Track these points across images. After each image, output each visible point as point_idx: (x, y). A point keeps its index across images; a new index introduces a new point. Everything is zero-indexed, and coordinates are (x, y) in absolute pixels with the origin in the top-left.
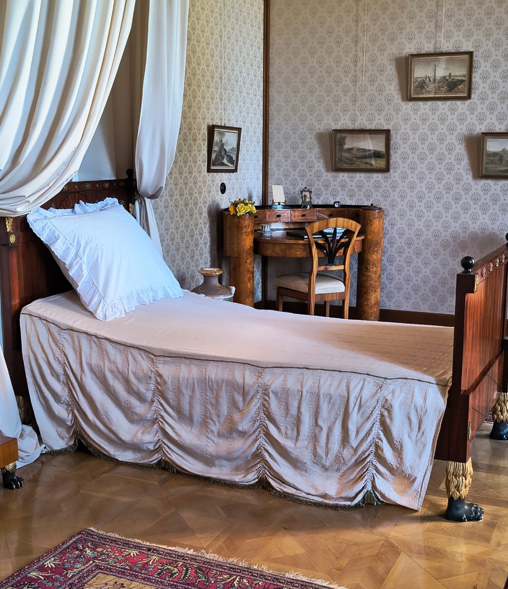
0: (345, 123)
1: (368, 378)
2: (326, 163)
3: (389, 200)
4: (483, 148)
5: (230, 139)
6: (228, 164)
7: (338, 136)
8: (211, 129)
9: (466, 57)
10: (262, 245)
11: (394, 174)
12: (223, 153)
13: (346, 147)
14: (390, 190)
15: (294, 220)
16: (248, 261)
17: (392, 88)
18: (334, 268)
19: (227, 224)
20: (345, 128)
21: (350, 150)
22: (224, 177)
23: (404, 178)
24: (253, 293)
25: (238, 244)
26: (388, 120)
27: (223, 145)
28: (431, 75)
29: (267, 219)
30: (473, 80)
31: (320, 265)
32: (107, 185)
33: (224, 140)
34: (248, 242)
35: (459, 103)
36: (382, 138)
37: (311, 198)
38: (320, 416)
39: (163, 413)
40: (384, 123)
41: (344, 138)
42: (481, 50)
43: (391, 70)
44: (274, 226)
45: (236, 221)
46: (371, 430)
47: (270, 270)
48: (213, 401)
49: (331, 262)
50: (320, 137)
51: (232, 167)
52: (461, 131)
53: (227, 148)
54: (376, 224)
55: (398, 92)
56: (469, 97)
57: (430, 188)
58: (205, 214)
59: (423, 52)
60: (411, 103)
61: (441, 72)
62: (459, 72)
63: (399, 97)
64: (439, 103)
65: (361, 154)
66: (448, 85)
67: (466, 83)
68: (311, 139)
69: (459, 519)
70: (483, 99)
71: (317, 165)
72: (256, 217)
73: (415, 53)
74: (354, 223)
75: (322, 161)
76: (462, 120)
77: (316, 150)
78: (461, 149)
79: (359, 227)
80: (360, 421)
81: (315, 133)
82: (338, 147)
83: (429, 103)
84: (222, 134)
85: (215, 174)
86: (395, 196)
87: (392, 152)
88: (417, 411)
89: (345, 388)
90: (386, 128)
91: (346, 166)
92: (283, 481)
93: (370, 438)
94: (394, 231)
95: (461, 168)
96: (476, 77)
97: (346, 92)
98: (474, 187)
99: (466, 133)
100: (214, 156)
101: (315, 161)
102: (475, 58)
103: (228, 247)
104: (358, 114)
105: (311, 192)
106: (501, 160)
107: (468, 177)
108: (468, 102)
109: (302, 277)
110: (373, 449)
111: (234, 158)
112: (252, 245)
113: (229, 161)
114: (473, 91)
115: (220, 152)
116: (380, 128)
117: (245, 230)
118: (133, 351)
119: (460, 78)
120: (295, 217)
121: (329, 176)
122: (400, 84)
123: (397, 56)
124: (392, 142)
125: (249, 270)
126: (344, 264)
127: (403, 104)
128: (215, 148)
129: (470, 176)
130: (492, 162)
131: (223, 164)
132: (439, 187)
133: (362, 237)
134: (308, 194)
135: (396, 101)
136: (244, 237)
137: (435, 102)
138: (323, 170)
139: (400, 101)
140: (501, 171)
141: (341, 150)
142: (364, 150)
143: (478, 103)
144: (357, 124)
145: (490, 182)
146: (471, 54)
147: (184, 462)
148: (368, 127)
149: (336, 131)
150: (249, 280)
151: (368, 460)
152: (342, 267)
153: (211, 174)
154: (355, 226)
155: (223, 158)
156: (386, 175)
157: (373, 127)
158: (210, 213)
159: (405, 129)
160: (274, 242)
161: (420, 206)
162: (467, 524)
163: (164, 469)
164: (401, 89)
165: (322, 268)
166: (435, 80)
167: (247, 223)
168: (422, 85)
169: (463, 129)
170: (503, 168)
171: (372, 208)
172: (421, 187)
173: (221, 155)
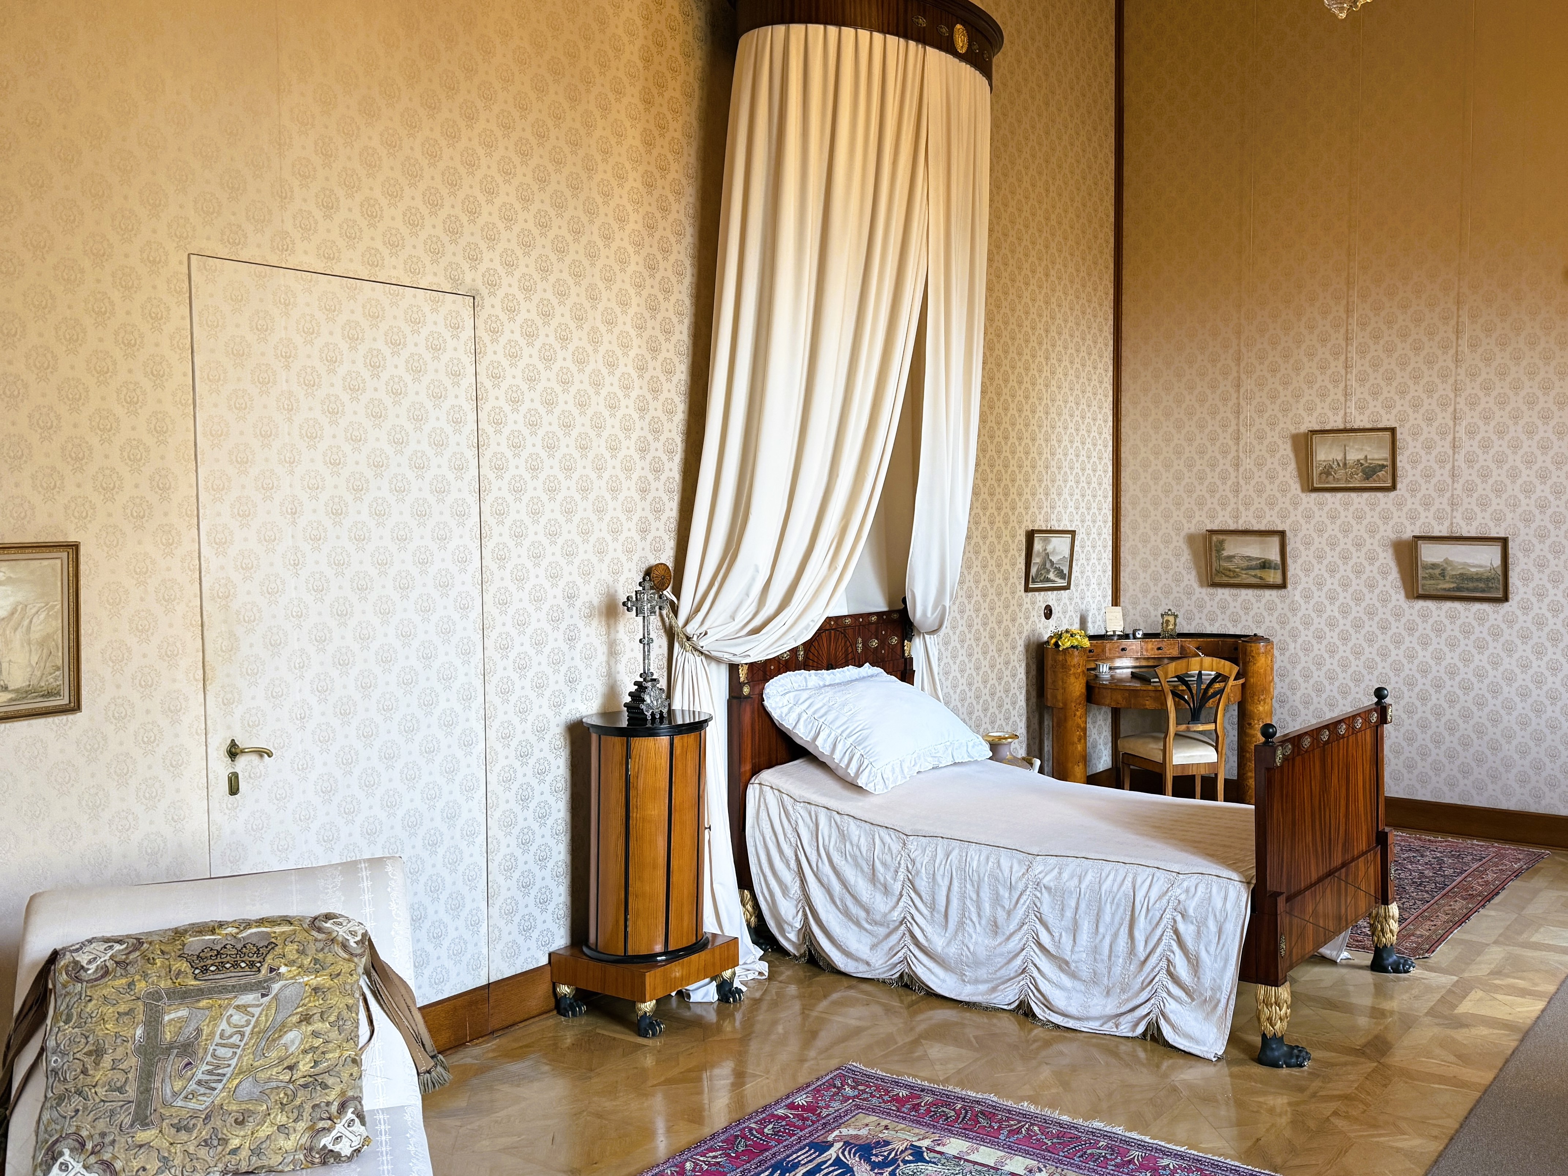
0: (1224, 520)
1: (1158, 873)
2: (1199, 574)
3: (1288, 627)
4: (1417, 558)
5: (1059, 547)
6: (1057, 579)
7: (1215, 538)
8: (1030, 536)
9: (1388, 434)
10: (1097, 690)
11: (1294, 592)
12: (1048, 566)
13: (1225, 553)
14: (1289, 615)
15: (1146, 654)
16: (1078, 713)
17: (1289, 474)
18: (1201, 728)
19: (1049, 662)
20: (1224, 528)
21: (1230, 558)
22: (1051, 598)
23: (1307, 597)
24: (1085, 759)
25: (1064, 689)
26: (1284, 518)
27: (1048, 554)
28: (1340, 457)
29: (1108, 654)
30: (1399, 464)
31: (1178, 723)
32: (874, 618)
33: (1050, 548)
34: (1077, 687)
35: (1380, 495)
36: (1275, 541)
37: (1175, 624)
38: (1101, 921)
39: (913, 911)
40: (1278, 522)
41: (1222, 542)
42: (1408, 426)
43: (1286, 450)
44: (1118, 663)
45: (1061, 658)
46: (1160, 939)
47: (1125, 727)
48: (974, 897)
49: (1195, 717)
50: (1191, 539)
51: (1062, 583)
52: (1385, 534)
53: (1054, 559)
54: (1261, 663)
55: (1297, 479)
56: (1394, 487)
57: (1345, 611)
58: (1020, 648)
59: (1328, 428)
60: (1314, 495)
61: (1353, 456)
62: (1378, 454)
63: (1298, 486)
64: (1353, 495)
65: (1245, 564)
66: (1363, 471)
67: (1389, 469)
68: (1179, 542)
69: (1275, 1065)
70: (1413, 491)
71: (1186, 577)
72: (1090, 651)
73: (1317, 428)
74: (1228, 663)
75: (1194, 573)
76: (1386, 518)
77: (1186, 556)
78: (1387, 558)
79: (1236, 669)
80: (1149, 929)
81: (1183, 534)
82: (1214, 554)
83: (1340, 495)
84: (1046, 541)
85: (1037, 593)
86: (1295, 621)
87: (1289, 561)
88: (1215, 916)
89: (1130, 885)
90: (1280, 528)
91: (1225, 580)
92: (1048, 1006)
93: (1159, 951)
94: (1297, 672)
95: (1388, 584)
96: (1402, 461)
97: (1224, 479)
98: (1407, 612)
99: (1393, 536)
100: (1033, 571)
101: (1184, 572)
102: (1399, 436)
103: (1049, 694)
104: (1242, 508)
105: (1176, 616)
106: (1443, 575)
107: (1398, 597)
108: (1392, 494)
109: (1156, 739)
110: (1164, 964)
111: (1066, 571)
112: (1084, 690)
113: (1057, 576)
114: (1399, 479)
115: (1044, 564)
116: (1271, 528)
117: (1073, 670)
118: (883, 832)
119: (1380, 463)
120: (1147, 651)
121: (1204, 593)
122: (1299, 469)
123: (1294, 432)
124: (1288, 549)
125: (1078, 726)
126: (1215, 722)
127: (1303, 495)
128: (1036, 560)
129: (1401, 596)
130: (1431, 577)
131: (1048, 580)
132: (1357, 611)
133: (1242, 681)
134: (1171, 619)
135: (1293, 492)
136: (1072, 679)
137: (1346, 494)
138: (1196, 585)
139: (1299, 491)
140: (1445, 589)
141: (1219, 558)
142: (1250, 559)
143: (1407, 495)
144: (1241, 522)
145: (1430, 604)
146: (1393, 430)
147: (933, 977)
148: (1256, 527)
149: (1212, 532)
150: (1079, 740)
151: (1157, 979)
152: (1211, 727)
153: (1030, 594)
154: (1229, 668)
155: (1048, 572)
156: (1282, 592)
157: (1262, 528)
158: (1028, 647)
159: (1307, 528)
160: (1116, 685)
161: (1332, 636)
162: (1285, 1071)
163: (906, 986)
164: (1300, 476)
165: (1183, 727)
166: (1345, 464)
167: (1076, 659)
168: (1327, 471)
169: (1388, 532)
170: (1447, 586)
171: (1256, 638)
172: (1332, 610)
173: (1045, 568)
